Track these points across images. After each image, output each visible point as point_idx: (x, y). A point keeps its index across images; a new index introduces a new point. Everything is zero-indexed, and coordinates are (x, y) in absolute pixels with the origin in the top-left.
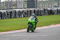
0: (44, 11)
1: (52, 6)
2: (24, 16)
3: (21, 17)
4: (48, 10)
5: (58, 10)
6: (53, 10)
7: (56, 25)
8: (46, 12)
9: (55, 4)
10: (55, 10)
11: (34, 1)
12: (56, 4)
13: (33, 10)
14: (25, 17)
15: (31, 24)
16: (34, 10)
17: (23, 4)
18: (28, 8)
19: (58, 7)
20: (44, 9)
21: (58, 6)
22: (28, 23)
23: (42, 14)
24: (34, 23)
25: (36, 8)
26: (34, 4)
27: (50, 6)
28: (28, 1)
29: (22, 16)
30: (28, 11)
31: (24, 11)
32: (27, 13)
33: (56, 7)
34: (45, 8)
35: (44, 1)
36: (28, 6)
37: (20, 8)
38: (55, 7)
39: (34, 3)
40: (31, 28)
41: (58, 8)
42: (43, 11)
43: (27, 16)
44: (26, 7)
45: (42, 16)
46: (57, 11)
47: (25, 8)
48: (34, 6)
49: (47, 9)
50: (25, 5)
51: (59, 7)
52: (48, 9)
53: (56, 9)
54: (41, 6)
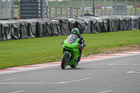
0: (61, 26)
1: (80, 14)
2: (13, 38)
3: (5, 39)
4: (69, 23)
5: (92, 22)
6: (81, 22)
7: (89, 57)
8: (65, 27)
9: (86, 9)
10: (86, 23)
11: (37, 3)
12: (89, 9)
13: (33, 23)
14: (16, 39)
15: (70, 51)
16: (37, 23)
17: (10, 10)
18: (22, 18)
19: (94, 15)
20: (61, 21)
21: (92, 14)
22: (64, 49)
23: (56, 33)
24: (77, 50)
25: (41, 17)
26: (37, 10)
27: (74, 13)
28: (21, 2)
29: (9, 37)
30: (21, 25)
31: (12, 26)
32: (21, 30)
33: (88, 15)
34: (63, 18)
35: (59, 2)
36: (22, 14)
37: (3, 19)
38: (85, 15)
39: (37, 6)
40: (70, 59)
41: (92, 18)
42: (56, 25)
43: (21, 38)
44: (16, 15)
45: (55, 37)
46: (89, 25)
47: (15, 19)
48: (37, 14)
49: (67, 21)
50: (15, 10)
51: (96, 15)
52: (70, 20)
53: (87, 20)
54: (52, 13)
